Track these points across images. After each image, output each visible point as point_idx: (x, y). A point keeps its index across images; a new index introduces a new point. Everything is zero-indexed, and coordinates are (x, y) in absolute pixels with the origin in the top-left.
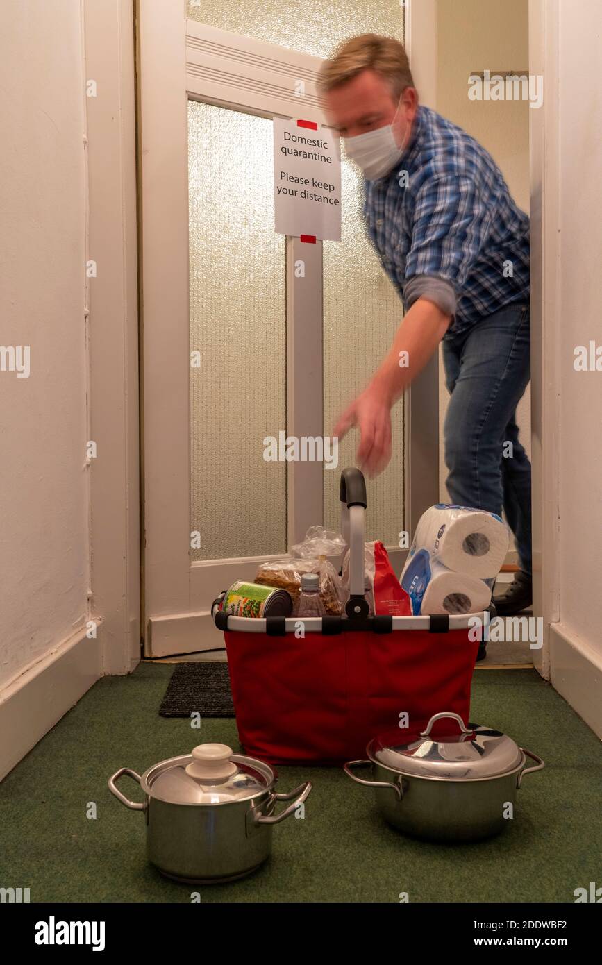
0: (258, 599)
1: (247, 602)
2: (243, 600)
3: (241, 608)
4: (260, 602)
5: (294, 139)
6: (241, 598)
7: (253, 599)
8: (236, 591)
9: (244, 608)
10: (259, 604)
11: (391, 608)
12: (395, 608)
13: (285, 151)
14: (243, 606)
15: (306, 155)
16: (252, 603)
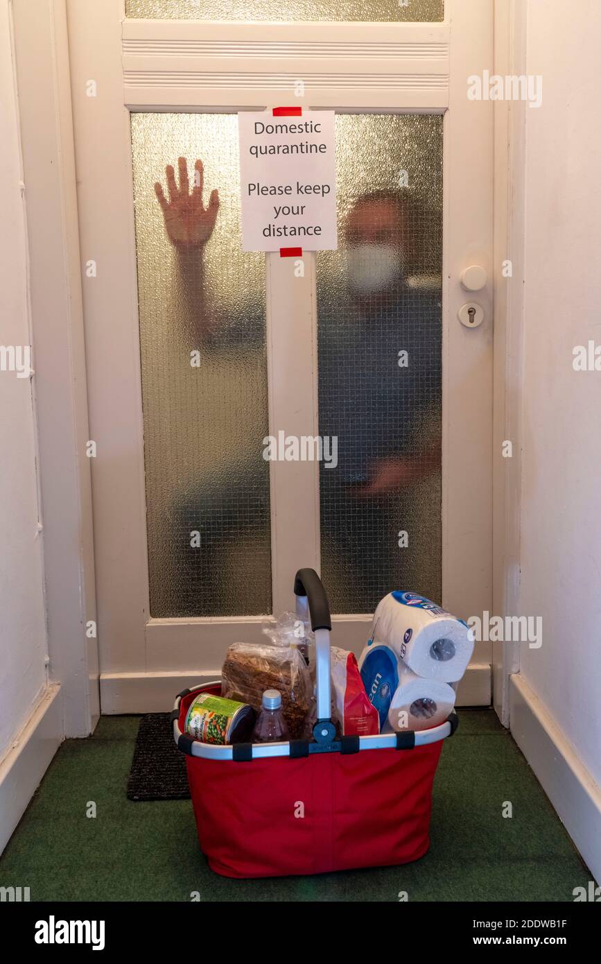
0: (225, 714)
1: (213, 716)
2: (208, 714)
3: (207, 722)
4: (227, 718)
5: (270, 129)
6: (206, 711)
7: (219, 713)
8: (201, 704)
9: (210, 722)
10: (226, 719)
11: (360, 726)
12: (364, 725)
13: (256, 151)
14: (209, 720)
15: (287, 150)
16: (219, 717)
